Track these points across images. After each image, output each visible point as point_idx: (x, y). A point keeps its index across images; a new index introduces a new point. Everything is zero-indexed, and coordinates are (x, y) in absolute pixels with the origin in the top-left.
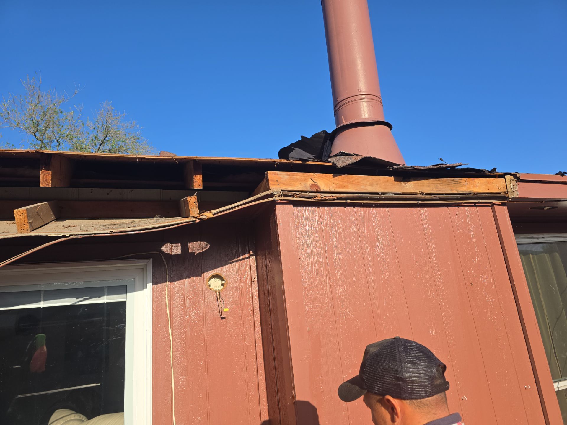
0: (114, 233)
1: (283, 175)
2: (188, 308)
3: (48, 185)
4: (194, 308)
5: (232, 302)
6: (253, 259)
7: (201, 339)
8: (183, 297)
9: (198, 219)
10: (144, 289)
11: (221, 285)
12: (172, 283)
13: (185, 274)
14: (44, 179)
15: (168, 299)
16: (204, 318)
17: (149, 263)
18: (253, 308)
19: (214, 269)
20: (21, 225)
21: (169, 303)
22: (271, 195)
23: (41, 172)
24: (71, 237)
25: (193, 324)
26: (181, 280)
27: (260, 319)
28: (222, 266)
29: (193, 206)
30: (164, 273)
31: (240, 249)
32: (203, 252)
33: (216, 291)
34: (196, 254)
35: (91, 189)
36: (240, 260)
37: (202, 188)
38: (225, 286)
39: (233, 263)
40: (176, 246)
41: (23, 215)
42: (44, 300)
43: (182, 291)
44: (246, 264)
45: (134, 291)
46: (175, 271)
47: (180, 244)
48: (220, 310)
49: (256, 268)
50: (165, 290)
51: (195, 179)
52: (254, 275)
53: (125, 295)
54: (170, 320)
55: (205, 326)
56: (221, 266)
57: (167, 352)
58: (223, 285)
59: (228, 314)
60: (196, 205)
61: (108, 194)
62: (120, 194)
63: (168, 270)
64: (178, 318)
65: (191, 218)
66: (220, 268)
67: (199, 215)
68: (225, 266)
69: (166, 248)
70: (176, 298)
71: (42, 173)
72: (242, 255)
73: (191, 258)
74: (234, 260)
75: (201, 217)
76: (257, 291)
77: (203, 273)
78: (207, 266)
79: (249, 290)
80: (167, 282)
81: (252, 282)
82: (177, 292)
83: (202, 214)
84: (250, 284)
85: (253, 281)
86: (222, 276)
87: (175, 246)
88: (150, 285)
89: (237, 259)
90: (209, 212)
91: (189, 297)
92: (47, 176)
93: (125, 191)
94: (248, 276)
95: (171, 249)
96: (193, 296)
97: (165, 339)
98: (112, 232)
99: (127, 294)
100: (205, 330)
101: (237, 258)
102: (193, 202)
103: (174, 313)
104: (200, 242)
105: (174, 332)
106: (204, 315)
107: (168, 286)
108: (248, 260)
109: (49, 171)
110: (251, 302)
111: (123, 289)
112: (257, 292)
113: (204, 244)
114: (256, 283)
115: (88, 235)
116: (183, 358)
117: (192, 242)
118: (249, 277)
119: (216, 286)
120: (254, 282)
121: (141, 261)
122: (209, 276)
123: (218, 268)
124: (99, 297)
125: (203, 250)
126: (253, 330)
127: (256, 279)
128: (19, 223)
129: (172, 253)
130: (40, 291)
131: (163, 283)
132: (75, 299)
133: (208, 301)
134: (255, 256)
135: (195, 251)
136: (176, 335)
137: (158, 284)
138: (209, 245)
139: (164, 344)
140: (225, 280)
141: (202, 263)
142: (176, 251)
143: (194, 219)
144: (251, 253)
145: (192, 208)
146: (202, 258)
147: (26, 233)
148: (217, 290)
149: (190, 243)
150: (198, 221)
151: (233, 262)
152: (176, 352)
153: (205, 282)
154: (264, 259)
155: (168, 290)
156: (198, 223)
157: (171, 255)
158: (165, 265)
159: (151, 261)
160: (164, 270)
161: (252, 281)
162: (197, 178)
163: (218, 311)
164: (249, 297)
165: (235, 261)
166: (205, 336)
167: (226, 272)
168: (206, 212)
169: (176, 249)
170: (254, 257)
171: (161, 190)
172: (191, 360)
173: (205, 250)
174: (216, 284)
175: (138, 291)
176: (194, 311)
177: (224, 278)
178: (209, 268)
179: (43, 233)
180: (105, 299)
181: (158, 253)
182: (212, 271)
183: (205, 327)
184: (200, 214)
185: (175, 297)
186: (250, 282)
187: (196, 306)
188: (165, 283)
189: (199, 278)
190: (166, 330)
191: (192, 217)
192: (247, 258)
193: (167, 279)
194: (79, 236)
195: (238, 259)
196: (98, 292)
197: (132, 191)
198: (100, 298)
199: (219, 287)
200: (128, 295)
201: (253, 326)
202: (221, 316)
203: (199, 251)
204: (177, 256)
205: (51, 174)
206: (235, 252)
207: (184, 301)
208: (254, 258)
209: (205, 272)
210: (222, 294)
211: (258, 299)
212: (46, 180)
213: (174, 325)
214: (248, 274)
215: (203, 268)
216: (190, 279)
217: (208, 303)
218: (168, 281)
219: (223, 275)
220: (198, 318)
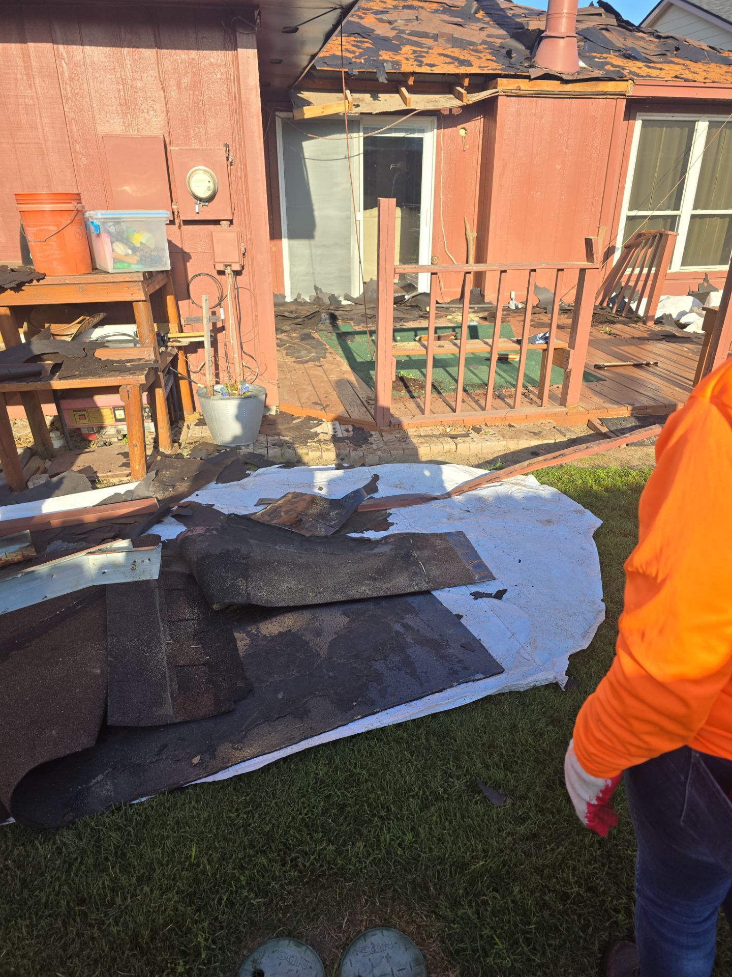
1: (504, 80)
2: (450, 144)
4: (452, 144)
5: (469, 143)
6: (482, 118)
7: (454, 159)
8: (448, 137)
10: (432, 132)
11: (465, 133)
12: (444, 130)
13: (449, 125)
14: (410, 80)
15: (443, 138)
16: (456, 150)
17: (435, 118)
18: (479, 147)
19: (463, 124)
21: (443, 141)
22: (497, 92)
25: (452, 152)
26: (448, 128)
27: (481, 153)
28: (466, 123)
30: (442, 125)
31: (477, 115)
34: (455, 115)
36: (475, 120)
38: (467, 134)
39: (472, 122)
43: (448, 135)
44: (478, 122)
45: (428, 133)
46: (446, 124)
48: (464, 146)
49: (483, 125)
50: (442, 133)
52: (482, 129)
53: (424, 134)
55: (456, 153)
59: (467, 149)
63: (444, 124)
64: (445, 146)
68: (468, 123)
71: (410, 78)
72: (477, 118)
73: (453, 117)
76: (482, 138)
78: (460, 122)
79: (478, 137)
82: (446, 135)
84: (479, 134)
88: (435, 130)
91: (450, 138)
95: (444, 111)
96: (452, 137)
100: (456, 155)
106: (456, 148)
107: (442, 131)
108: (480, 119)
109: (413, 78)
110: (478, 144)
111: (422, 131)
113: (459, 109)
114: (481, 135)
118: (479, 130)
119: (462, 134)
122: (460, 128)
124: (413, 134)
125: (459, 113)
126: (477, 158)
127: (482, 132)
129: (444, 114)
133: (459, 141)
135: (455, 113)
136: (444, 156)
137: (439, 130)
138: (462, 111)
140: (467, 131)
141: (458, 120)
144: (481, 116)
146: (458, 117)
148: (463, 136)
150: (466, 104)
153: (458, 130)
154: (488, 121)
158: (441, 120)
160: (441, 122)
161: (480, 132)
162: (466, 81)
164: (478, 141)
165: (473, 120)
166: (456, 158)
167: (468, 126)
169: (446, 111)
172: (449, 168)
174: (462, 132)
175: (430, 133)
176: (452, 146)
177: (467, 129)
178: (460, 124)
180: (416, 135)
185: (445, 137)
187: (454, 143)
188: (442, 129)
189: (455, 128)
191: (464, 102)
196: (413, 131)
200: (426, 134)
201: (478, 156)
202: (463, 150)
203: (457, 114)
204: (446, 115)
206: (474, 117)
207: (448, 139)
209: (458, 126)
210: (465, 139)
211: (482, 142)
213: (444, 151)
214: (478, 128)
215: (458, 123)
216: (451, 128)
220: (454, 149)
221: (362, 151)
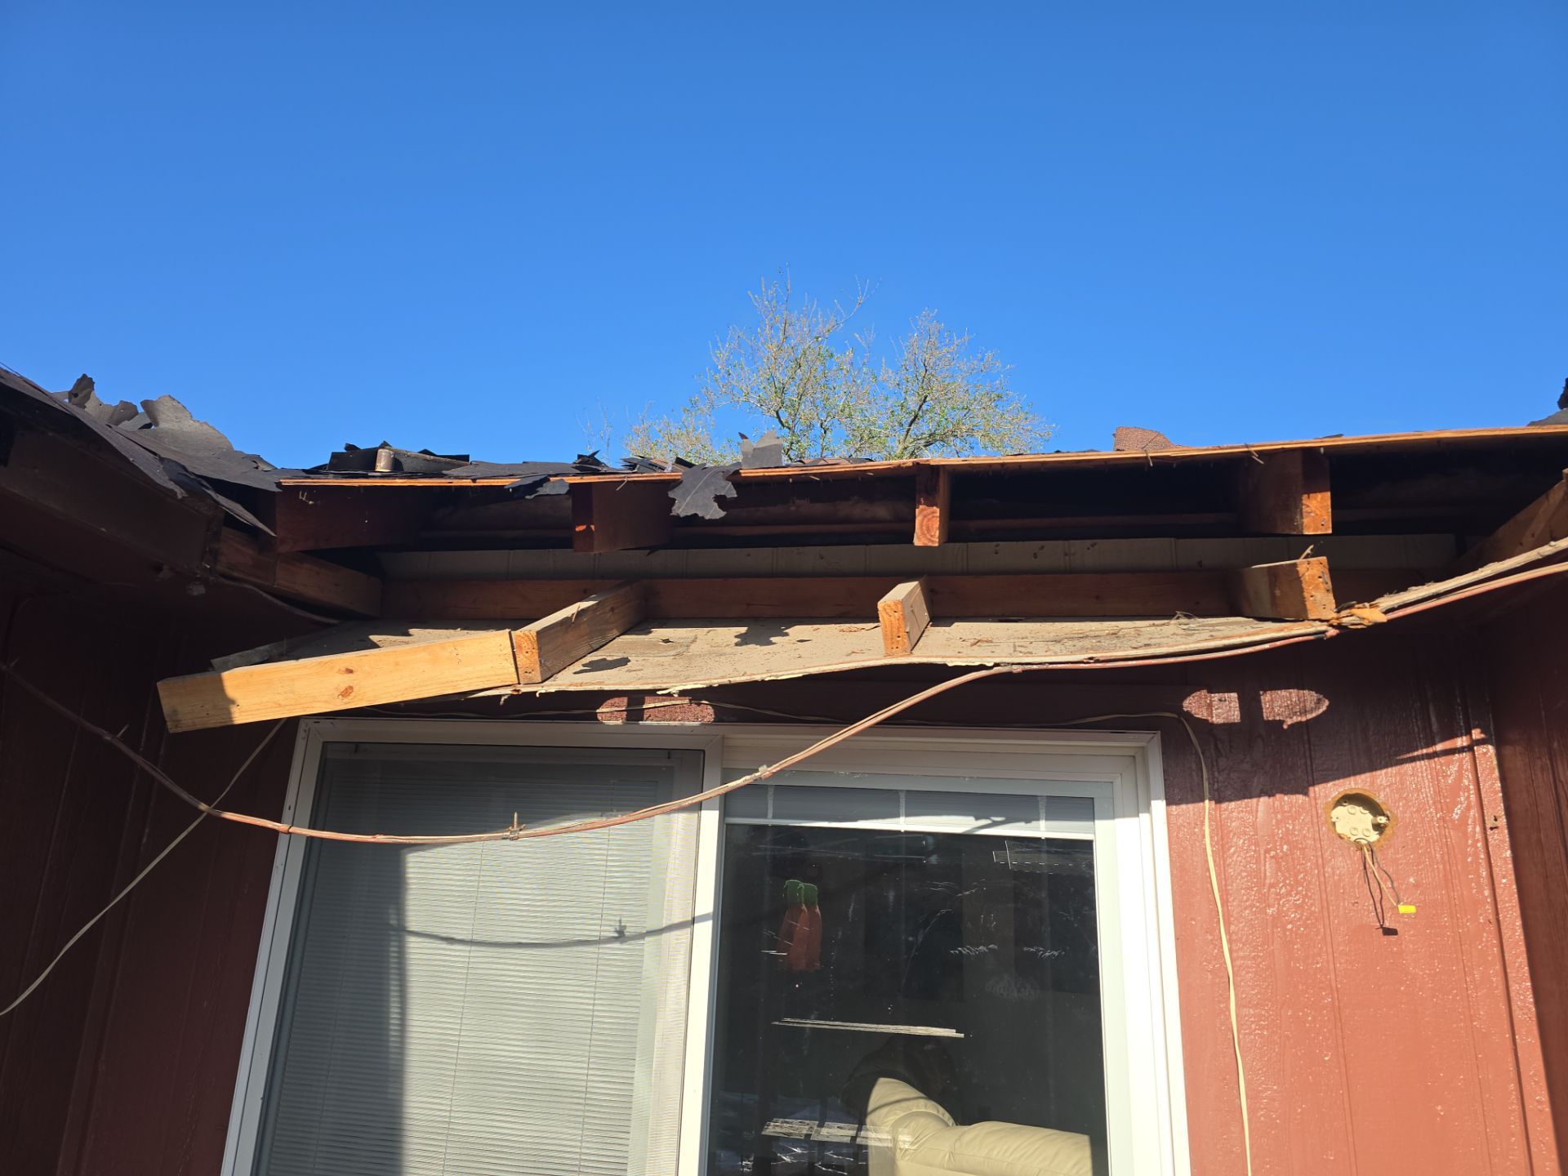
0: (1098, 661)
2: (1272, 886)
3: (932, 541)
4: (1292, 886)
5: (1417, 885)
6: (1485, 754)
7: (1321, 985)
8: (1255, 851)
9: (1331, 626)
10: (1140, 815)
11: (1371, 828)
12: (1218, 805)
13: (1255, 784)
14: (924, 528)
15: (1213, 851)
16: (1327, 922)
17: (1152, 743)
18: (1497, 914)
19: (1349, 775)
20: (892, 639)
21: (1215, 861)
23: (917, 510)
24: (996, 670)
25: (1291, 934)
26: (1245, 798)
27: (1525, 955)
28: (1376, 770)
29: (1317, 587)
30: (1194, 773)
31: (1433, 719)
32: (1307, 720)
33: (1359, 847)
34: (1285, 727)
35: (996, 543)
36: (1435, 755)
37: (1330, 531)
38: (1388, 831)
39: (1413, 764)
40: (1225, 700)
41: (896, 614)
42: (908, 815)
43: (1251, 833)
44: (1461, 767)
45: (1113, 817)
46: (1226, 772)
47: (1234, 695)
48: (1378, 905)
49: (1498, 785)
50: (1203, 823)
51: (1308, 506)
52: (1496, 807)
53: (1091, 823)
54: (1223, 911)
55: (1329, 946)
56: (1372, 768)
57: (1219, 1002)
58: (1378, 827)
59: (1405, 923)
60: (1326, 586)
61: (1035, 556)
62: (1066, 555)
63: (1207, 766)
64: (1246, 909)
65: (1311, 622)
66: (1368, 775)
67: (1335, 615)
68: (1384, 771)
69: (1196, 704)
70: (1233, 850)
71: (920, 513)
72: (1443, 740)
73: (1273, 737)
74: (1416, 754)
75: (1345, 620)
76: (1510, 861)
77: (1313, 784)
78: (1325, 766)
79: (1476, 855)
80: (1207, 802)
81: (1489, 832)
82: (1235, 834)
83: (1348, 611)
84: (1479, 836)
85: (1492, 829)
86: (1377, 800)
87: (1220, 700)
88: (1159, 806)
89: (1425, 751)
90: (1367, 604)
91: (1273, 853)
92: (929, 520)
93: (1077, 545)
94: (1468, 808)
95: (1210, 706)
96: (1285, 850)
97: (1210, 963)
98: (1091, 658)
99: (1096, 822)
100: (1331, 957)
101: (1427, 746)
102: (1316, 577)
103: (1231, 892)
104: (1296, 690)
105: (1234, 948)
106: (1326, 914)
107: (1209, 813)
108: (1466, 756)
109: (935, 508)
110: (1487, 893)
111: (1084, 809)
112: (1511, 866)
113: (1310, 696)
114: (1501, 839)
115: (1035, 667)
116: (1267, 1030)
117: (1271, 690)
118: (1474, 813)
119: (1355, 829)
120: (1496, 831)
121: (1131, 736)
122: (1333, 795)
123: (1364, 772)
124: (1028, 821)
125: (1310, 716)
126: (1501, 987)
127: (1503, 821)
128: (889, 633)
129: (1214, 719)
130: (896, 792)
131: (1194, 802)
132: (971, 819)
133: (1334, 874)
134: (1492, 744)
135: (1281, 718)
136: (1243, 958)
137: (1180, 804)
138: (1327, 703)
139: (1210, 976)
140: (1388, 813)
141: (1308, 754)
142: (1225, 715)
143: (1323, 627)
144: (1477, 734)
145: (1313, 593)
146: (1306, 737)
147: (902, 656)
148: (1363, 842)
149: (1265, 691)
150: (1332, 632)
151: (1413, 760)
152: (1245, 1006)
153: (1319, 811)
154: (1539, 758)
155: (1210, 825)
156: (1332, 638)
157: (1212, 724)
158: (1197, 753)
159: (1157, 737)
160: (1194, 766)
161: (1488, 826)
162: (1314, 502)
163: (1372, 908)
164: (1479, 876)
165: (1418, 756)
166: (1333, 977)
167: (1388, 790)
168: (1361, 605)
169: (1223, 708)
170: (1491, 749)
171: (1173, 539)
172: (1292, 1041)
173: (1314, 715)
174: (1354, 823)
175: (1124, 816)
176: (1291, 896)
177: (1384, 807)
178: (1330, 773)
179: (937, 657)
180: (1043, 829)
181: (1176, 716)
182: (1341, 780)
183: (1330, 950)
184: (1338, 612)
185: (1232, 847)
186: (1478, 829)
187: (1298, 883)
188: (1201, 804)
189: (1300, 798)
190: (1212, 940)
191: (1315, 620)
192: (1461, 750)
193: (1207, 793)
194: (1014, 667)
195: (1430, 750)
196: (1023, 807)
197: (1093, 545)
198: (1029, 825)
199: (1366, 833)
200: (1100, 824)
201: (1501, 974)
202: (1382, 926)
203: (1296, 719)
204: (1228, 727)
205: (938, 514)
206: (1416, 729)
207: (1258, 862)
208: (1488, 751)
209: (1318, 784)
210: (1378, 855)
211: (1514, 887)
212: (928, 530)
213: (1232, 927)
214: (1469, 803)
215: (1312, 770)
216: (1271, 799)
217: (1336, 878)
218: (1210, 800)
219: (1380, 799)
220: (1308, 919)
221: (706, 901)
